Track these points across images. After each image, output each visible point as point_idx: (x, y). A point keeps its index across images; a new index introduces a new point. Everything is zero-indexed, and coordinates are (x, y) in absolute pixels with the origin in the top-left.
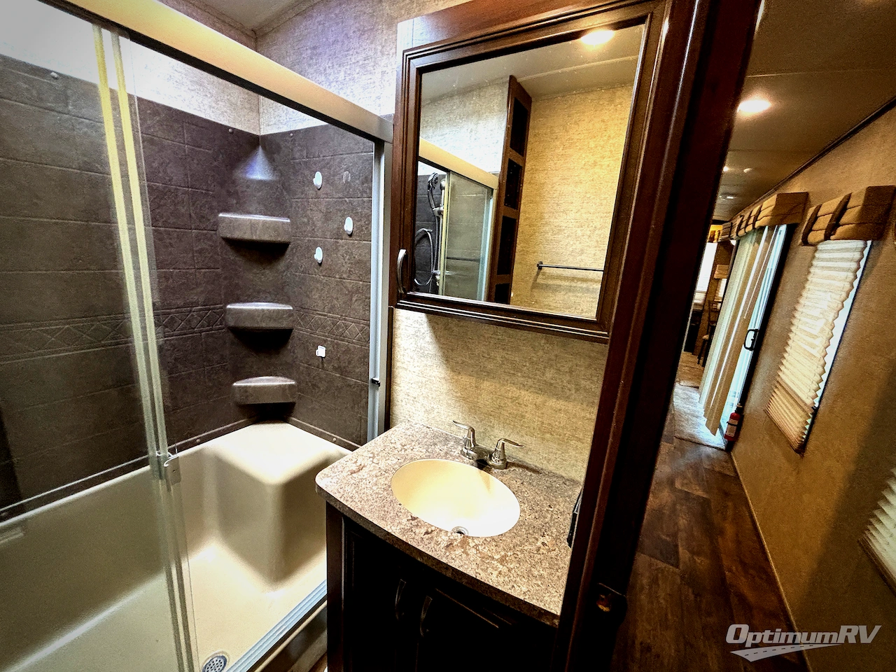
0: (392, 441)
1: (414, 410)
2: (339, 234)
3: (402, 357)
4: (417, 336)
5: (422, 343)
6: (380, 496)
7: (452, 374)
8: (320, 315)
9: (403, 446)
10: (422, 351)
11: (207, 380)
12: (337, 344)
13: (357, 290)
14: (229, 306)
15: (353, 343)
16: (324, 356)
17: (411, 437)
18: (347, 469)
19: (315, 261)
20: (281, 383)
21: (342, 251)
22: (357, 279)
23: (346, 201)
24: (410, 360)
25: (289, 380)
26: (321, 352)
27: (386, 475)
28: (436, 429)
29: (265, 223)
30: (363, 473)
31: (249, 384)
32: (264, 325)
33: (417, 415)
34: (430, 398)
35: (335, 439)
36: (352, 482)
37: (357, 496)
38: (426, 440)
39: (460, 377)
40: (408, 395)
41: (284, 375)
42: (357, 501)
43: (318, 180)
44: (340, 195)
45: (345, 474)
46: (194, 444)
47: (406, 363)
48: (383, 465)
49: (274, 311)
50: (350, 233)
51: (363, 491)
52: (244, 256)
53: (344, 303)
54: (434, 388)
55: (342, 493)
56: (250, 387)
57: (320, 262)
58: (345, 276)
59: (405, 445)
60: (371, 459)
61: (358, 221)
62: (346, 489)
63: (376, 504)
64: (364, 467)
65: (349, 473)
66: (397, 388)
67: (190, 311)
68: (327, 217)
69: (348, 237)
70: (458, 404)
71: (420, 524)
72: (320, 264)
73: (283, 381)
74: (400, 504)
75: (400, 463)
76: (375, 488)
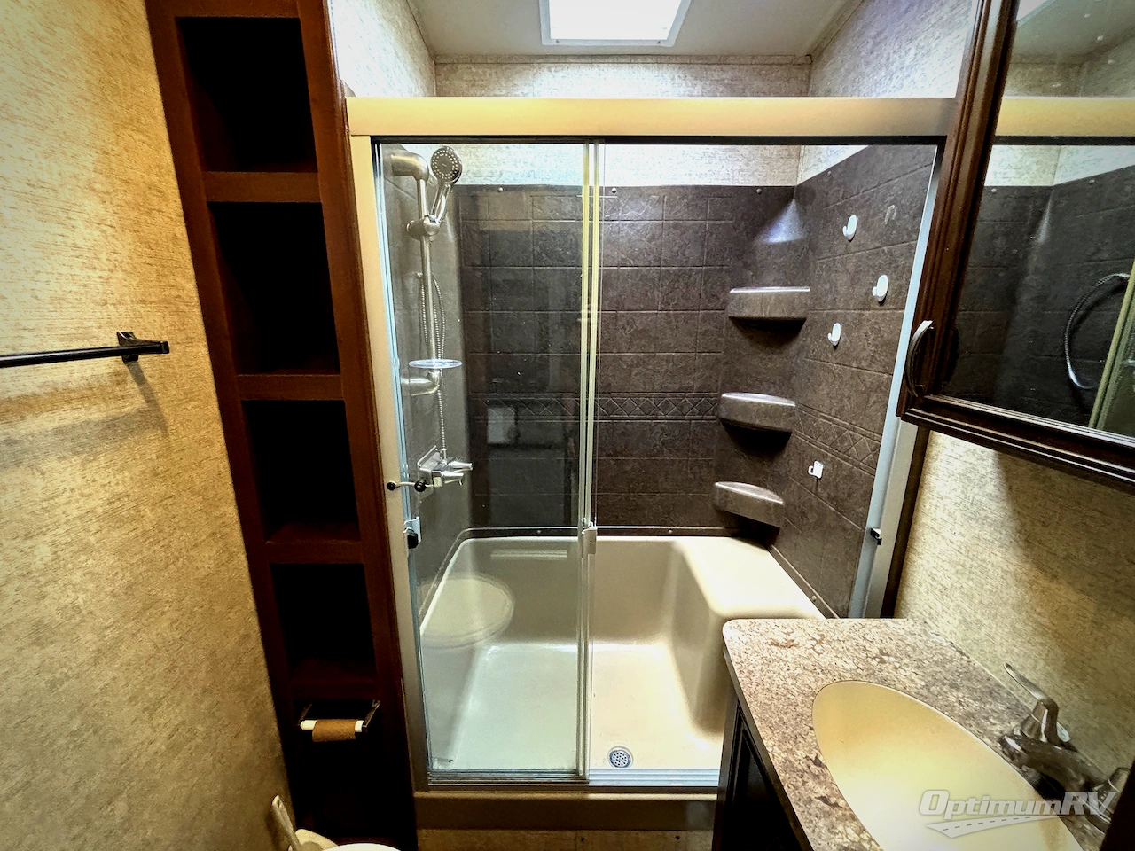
0: (868, 637)
1: (940, 609)
2: (867, 302)
3: (933, 508)
4: (968, 479)
5: (975, 493)
6: (789, 696)
7: (1036, 572)
8: (824, 418)
9: (883, 654)
10: (975, 508)
11: (689, 471)
12: (839, 463)
13: (879, 387)
14: (724, 395)
15: (859, 466)
16: (819, 477)
17: (908, 649)
18: (771, 636)
19: (830, 342)
20: (767, 498)
21: (866, 328)
22: (881, 369)
23: (883, 251)
24: (946, 517)
25: (778, 497)
26: (817, 470)
27: (821, 676)
28: (978, 664)
29: (778, 295)
30: (789, 654)
31: (730, 488)
32: (757, 422)
33: (945, 621)
34: (976, 601)
35: (814, 597)
36: (765, 655)
37: (758, 675)
38: (938, 669)
39: (1054, 586)
40: (934, 579)
41: (773, 490)
42: (754, 680)
43: (851, 228)
44: (877, 245)
45: (763, 639)
46: (664, 533)
47: (940, 521)
48: (826, 659)
49: (772, 406)
50: (880, 300)
51: (770, 674)
52: (751, 338)
53: (857, 405)
54: (988, 587)
55: (743, 659)
56: (731, 492)
57: (835, 344)
58: (864, 364)
59: (887, 655)
60: (814, 643)
61: (897, 279)
62: (751, 658)
63: (775, 702)
64: (795, 645)
65: (770, 642)
66: (916, 558)
67: (684, 396)
68: (854, 282)
69: (877, 307)
70: (1038, 639)
71: (822, 778)
72: (835, 347)
73: (770, 496)
74: (812, 729)
75: (858, 674)
76: (790, 681)
